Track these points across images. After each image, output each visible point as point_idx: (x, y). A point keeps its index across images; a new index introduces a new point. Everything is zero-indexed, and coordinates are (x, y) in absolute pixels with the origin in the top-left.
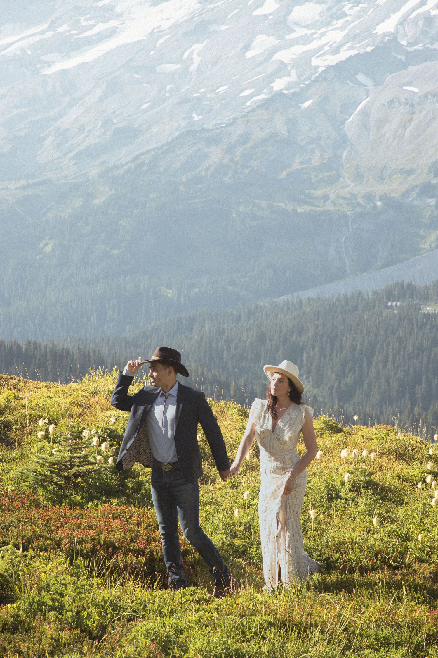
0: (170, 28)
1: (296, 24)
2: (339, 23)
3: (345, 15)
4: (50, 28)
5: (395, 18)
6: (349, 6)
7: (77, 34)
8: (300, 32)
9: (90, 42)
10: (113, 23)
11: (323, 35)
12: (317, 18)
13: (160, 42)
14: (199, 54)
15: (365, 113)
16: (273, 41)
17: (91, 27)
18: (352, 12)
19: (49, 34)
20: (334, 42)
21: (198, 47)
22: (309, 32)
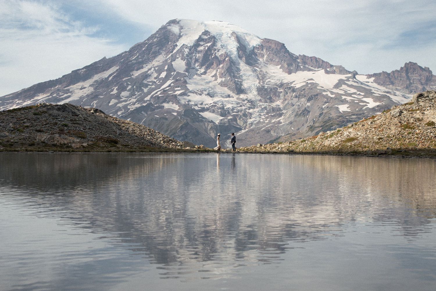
0: (86, 96)
1: (123, 96)
2: (134, 97)
3: (136, 95)
4: (50, 95)
5: (149, 96)
6: (137, 92)
7: (59, 97)
8: (124, 99)
9: (63, 99)
10: (69, 94)
11: (130, 100)
12: (128, 95)
13: (84, 100)
14: (96, 104)
15: (144, 122)
16: (116, 101)
17: (63, 95)
18: (138, 94)
19: (51, 97)
20: (134, 102)
21: (95, 102)
22: (126, 99)
